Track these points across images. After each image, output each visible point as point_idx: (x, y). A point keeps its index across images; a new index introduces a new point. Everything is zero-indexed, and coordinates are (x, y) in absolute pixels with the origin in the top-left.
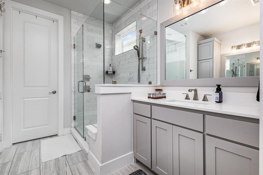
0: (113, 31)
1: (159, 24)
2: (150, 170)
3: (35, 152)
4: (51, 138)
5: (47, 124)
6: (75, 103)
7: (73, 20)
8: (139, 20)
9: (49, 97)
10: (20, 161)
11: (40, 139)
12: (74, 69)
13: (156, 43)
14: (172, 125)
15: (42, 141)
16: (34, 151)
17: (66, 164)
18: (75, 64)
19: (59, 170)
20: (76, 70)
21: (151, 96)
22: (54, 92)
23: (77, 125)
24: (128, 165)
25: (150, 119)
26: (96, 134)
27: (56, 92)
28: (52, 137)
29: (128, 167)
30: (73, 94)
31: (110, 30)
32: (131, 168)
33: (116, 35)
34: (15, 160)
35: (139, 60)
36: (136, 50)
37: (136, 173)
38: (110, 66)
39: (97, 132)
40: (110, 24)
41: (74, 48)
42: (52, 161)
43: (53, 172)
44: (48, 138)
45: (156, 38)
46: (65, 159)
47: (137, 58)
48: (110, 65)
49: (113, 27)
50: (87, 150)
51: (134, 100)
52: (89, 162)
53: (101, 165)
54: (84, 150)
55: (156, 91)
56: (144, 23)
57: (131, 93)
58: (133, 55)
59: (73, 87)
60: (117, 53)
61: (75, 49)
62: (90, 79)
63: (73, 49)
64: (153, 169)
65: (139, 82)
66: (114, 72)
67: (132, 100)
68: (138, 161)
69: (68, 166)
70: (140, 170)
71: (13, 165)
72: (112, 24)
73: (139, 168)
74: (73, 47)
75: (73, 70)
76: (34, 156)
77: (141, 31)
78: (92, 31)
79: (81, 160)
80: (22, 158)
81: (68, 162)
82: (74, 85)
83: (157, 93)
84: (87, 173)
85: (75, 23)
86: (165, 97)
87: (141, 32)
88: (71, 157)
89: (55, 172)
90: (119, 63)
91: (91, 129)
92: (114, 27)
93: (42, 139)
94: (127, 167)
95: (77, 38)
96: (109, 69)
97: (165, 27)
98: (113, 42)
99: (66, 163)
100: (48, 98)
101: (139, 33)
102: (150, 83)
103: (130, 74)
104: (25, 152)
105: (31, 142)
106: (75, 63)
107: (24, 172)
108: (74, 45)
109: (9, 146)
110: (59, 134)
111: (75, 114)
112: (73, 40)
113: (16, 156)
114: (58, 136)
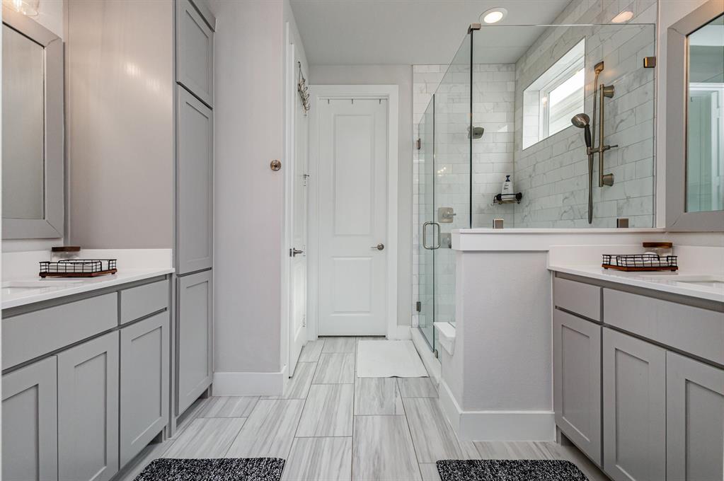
0: (516, 82)
1: (662, 32)
2: (599, 471)
3: (348, 357)
6: (419, 262)
7: (416, 87)
8: (593, 35)
9: (371, 257)
10: (328, 365)
11: (357, 338)
12: (419, 197)
13: (651, 93)
14: (665, 350)
15: (361, 342)
16: (347, 355)
17: (396, 393)
18: (420, 185)
19: (384, 398)
20: (422, 197)
21: (614, 262)
22: (381, 248)
23: (423, 323)
24: (537, 441)
25: (599, 327)
26: (454, 341)
27: (383, 246)
28: (376, 338)
29: (536, 445)
30: (415, 252)
31: (508, 83)
32: (542, 449)
33: (525, 92)
34: (321, 362)
35: (591, 154)
36: (582, 126)
37: (554, 465)
38: (508, 180)
39: (455, 338)
40: (508, 67)
41: (419, 149)
42: (374, 380)
43: (374, 398)
44: (370, 338)
45: (651, 77)
46: (395, 383)
47: (584, 149)
48: (508, 176)
49: (518, 72)
50: (438, 376)
51: (556, 272)
52: (440, 402)
53: (461, 411)
54: (433, 377)
55: (644, 249)
56: (610, 38)
57: (547, 251)
58: (573, 142)
59: (416, 236)
60: (529, 140)
61: (421, 151)
62: (454, 216)
63: (416, 151)
64: (606, 470)
65: (590, 222)
66: (519, 197)
67: (550, 271)
68: (567, 442)
69: (399, 396)
70: (569, 462)
71: (319, 368)
72: (515, 63)
73: (565, 455)
74: (416, 146)
75: (416, 197)
76: (346, 363)
77: (599, 67)
78: (460, 99)
79: (424, 393)
81: (400, 390)
82: (417, 233)
83: (651, 253)
84: (434, 422)
85: (422, 93)
86: (674, 268)
87: (600, 71)
88: (406, 382)
89: (376, 399)
90: (534, 170)
91: (446, 329)
92: (522, 70)
93: (360, 338)
94: (534, 445)
95: (425, 124)
96: (505, 189)
97: (687, 36)
98: (517, 112)
99: (396, 390)
100: (370, 259)
101: (593, 74)
102: (623, 223)
103: (566, 198)
104: (334, 354)
106: (421, 183)
107: (332, 383)
108: (419, 141)
109: (314, 338)
110: (388, 336)
111: (419, 297)
112: (416, 131)
113: (323, 356)
114: (387, 339)
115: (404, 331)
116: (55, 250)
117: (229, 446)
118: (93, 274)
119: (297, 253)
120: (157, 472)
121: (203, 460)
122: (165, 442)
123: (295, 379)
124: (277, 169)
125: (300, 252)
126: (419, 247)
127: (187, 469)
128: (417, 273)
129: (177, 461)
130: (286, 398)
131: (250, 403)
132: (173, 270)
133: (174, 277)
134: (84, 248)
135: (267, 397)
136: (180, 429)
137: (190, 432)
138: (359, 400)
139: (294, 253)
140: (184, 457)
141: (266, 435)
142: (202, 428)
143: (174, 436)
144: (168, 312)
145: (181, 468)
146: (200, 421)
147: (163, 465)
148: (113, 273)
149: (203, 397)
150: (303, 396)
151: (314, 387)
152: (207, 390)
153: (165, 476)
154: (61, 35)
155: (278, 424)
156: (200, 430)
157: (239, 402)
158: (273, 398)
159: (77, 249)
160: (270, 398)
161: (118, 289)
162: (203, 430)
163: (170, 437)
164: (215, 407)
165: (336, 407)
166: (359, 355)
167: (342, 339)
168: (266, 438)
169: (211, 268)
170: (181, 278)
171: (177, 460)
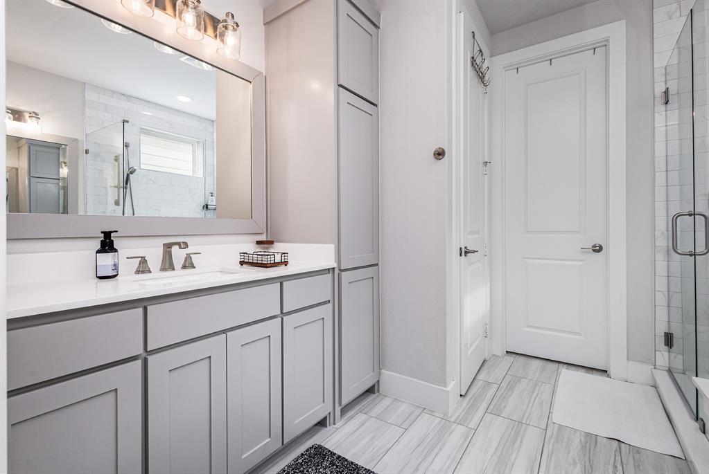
3: (542, 388)
4: (589, 373)
5: (579, 333)
7: (660, 13)
9: (581, 261)
10: (512, 392)
11: (561, 365)
12: (667, 174)
15: (564, 371)
16: (541, 385)
17: (615, 467)
18: (669, 158)
19: (592, 468)
20: (673, 175)
22: (598, 249)
27: (601, 248)
28: (591, 372)
30: (660, 258)
34: (504, 385)
41: (666, 103)
42: (578, 434)
43: (574, 461)
44: (580, 369)
46: (616, 450)
59: (662, 233)
61: (671, 105)
63: (660, 108)
71: (499, 394)
74: (660, 100)
75: (660, 178)
76: (539, 396)
80: (516, 388)
81: (624, 466)
88: (637, 456)
89: (579, 465)
93: (565, 366)
99: (615, 462)
100: (581, 263)
104: (524, 380)
105: (541, 363)
106: (669, 154)
107: (513, 419)
108: (666, 92)
109: (500, 352)
110: (612, 372)
111: (669, 324)
112: (659, 78)
113: (508, 378)
114: (609, 376)
115: (641, 371)
116: (258, 243)
117: (380, 458)
118: (268, 265)
119: (469, 252)
120: (314, 458)
121: (352, 463)
122: (330, 428)
123: (467, 399)
124: (441, 157)
125: (474, 252)
126: (668, 251)
127: (337, 467)
128: (665, 288)
129: (333, 454)
130: (452, 420)
131: (413, 412)
132: (335, 265)
133: (337, 271)
134: (277, 242)
135: (431, 412)
136: (344, 419)
137: (351, 426)
138: (550, 457)
139: (465, 252)
140: (338, 452)
141: (420, 459)
142: (363, 425)
143: (338, 425)
144: (330, 305)
145: (332, 464)
146: (362, 417)
147: (319, 453)
148: (286, 265)
149: (371, 391)
150: (473, 425)
151: (489, 417)
152: (374, 385)
153: (318, 466)
154: (263, 70)
155: (436, 450)
156: (360, 427)
157: (403, 407)
158: (437, 415)
159: (271, 243)
160: (435, 414)
161: (281, 280)
162: (363, 428)
163: (334, 424)
164: (379, 405)
165: (514, 457)
166: (559, 390)
167: (538, 361)
168: (419, 464)
169: (377, 265)
170: (343, 273)
171: (331, 453)
